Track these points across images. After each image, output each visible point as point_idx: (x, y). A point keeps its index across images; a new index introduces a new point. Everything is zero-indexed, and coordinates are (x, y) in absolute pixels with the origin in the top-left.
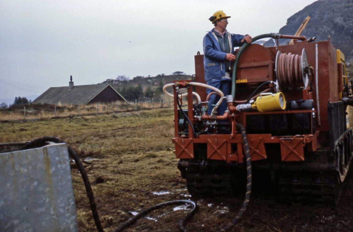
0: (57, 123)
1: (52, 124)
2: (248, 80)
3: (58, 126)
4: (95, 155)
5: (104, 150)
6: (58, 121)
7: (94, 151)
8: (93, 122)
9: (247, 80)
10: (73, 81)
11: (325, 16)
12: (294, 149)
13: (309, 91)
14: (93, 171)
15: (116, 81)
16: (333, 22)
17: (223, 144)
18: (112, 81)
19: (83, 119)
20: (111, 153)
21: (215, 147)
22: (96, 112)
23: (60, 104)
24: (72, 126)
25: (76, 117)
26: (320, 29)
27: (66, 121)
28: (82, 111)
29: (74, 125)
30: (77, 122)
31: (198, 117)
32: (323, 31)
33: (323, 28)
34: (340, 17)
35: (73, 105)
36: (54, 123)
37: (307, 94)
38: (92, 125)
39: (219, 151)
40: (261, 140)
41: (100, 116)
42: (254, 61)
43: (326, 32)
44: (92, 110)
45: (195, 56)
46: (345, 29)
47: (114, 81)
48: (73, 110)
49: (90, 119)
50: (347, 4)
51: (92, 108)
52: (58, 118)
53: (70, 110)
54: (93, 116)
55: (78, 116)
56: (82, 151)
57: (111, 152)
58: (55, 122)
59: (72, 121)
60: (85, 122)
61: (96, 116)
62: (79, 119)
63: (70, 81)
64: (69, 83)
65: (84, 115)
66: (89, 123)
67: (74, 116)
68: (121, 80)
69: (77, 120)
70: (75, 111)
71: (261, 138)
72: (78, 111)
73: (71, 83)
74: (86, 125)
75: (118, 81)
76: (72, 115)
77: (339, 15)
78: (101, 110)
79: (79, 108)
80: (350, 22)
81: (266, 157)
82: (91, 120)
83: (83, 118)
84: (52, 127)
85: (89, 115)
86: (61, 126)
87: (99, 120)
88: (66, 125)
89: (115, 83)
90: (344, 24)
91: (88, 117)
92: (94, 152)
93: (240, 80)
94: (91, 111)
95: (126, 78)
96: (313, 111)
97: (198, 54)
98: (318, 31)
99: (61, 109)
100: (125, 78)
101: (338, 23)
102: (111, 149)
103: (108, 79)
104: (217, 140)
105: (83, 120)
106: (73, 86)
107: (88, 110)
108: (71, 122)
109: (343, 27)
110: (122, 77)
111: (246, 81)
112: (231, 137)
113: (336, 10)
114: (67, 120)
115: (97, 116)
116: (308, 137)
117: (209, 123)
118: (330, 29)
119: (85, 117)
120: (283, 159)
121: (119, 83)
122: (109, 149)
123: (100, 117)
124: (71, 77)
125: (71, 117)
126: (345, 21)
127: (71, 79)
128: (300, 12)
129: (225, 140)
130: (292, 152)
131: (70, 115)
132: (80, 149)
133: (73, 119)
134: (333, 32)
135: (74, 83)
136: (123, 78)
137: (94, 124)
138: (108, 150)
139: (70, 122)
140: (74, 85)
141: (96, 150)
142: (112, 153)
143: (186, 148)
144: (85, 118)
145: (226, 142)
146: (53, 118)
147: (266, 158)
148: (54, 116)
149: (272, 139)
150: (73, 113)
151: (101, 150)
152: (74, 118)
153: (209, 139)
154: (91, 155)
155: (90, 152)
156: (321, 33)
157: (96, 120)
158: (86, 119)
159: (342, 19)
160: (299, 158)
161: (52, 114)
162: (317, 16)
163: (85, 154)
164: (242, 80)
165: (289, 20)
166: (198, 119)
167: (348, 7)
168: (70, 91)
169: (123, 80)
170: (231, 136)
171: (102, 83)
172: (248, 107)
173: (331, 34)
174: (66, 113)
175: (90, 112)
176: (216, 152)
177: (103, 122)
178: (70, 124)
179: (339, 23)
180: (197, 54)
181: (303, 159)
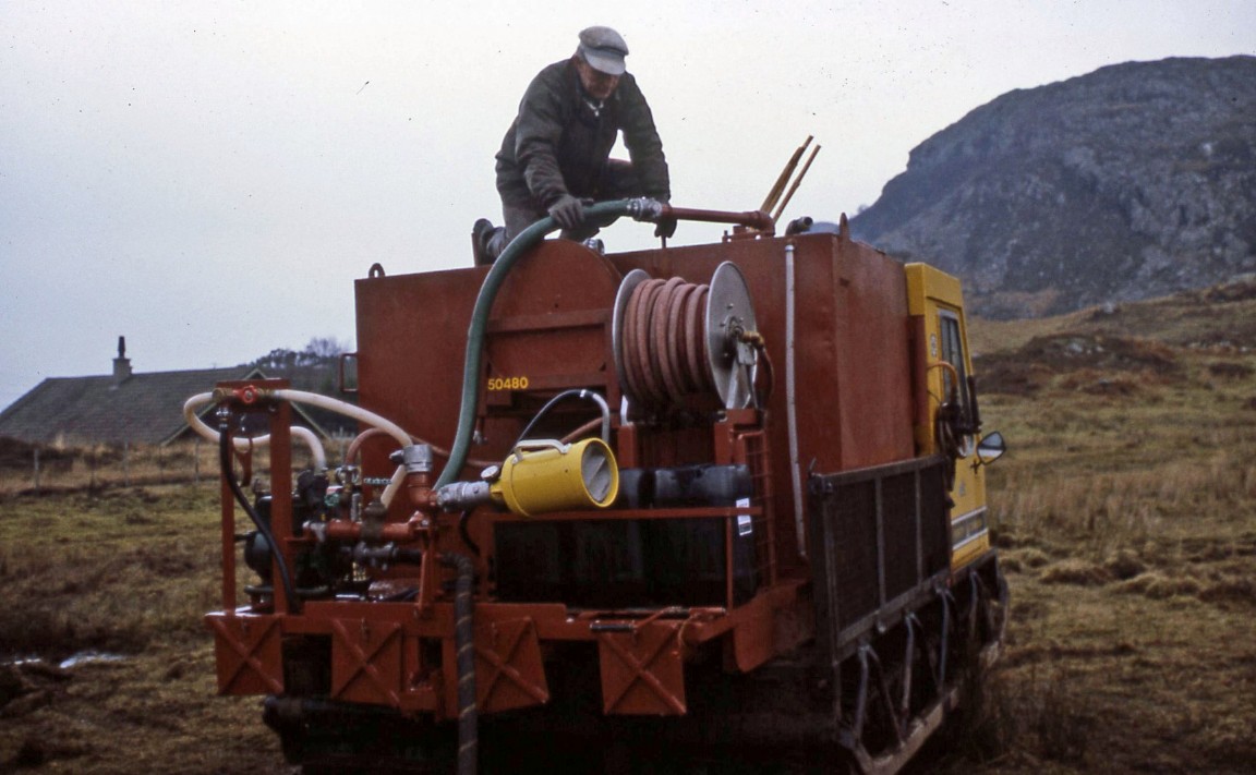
0: (39, 511)
1: (16, 516)
2: (530, 379)
3: (36, 523)
4: (114, 642)
5: (155, 622)
6: (42, 504)
7: (115, 624)
8: (175, 508)
9: (526, 380)
10: (127, 355)
11: (1036, 144)
12: (648, 665)
13: (739, 427)
14: (46, 710)
15: (303, 356)
16: (1059, 162)
17: (389, 641)
18: (293, 355)
19: (140, 496)
20: (175, 633)
21: (361, 651)
22: (190, 471)
23: (59, 444)
24: (91, 525)
25: (116, 491)
26: (1020, 186)
27: (75, 505)
28: (137, 467)
29: (98, 519)
30: (113, 509)
31: (314, 526)
32: (1029, 192)
33: (1029, 182)
34: (1085, 148)
35: (108, 444)
36: (25, 512)
37: (731, 440)
38: (167, 522)
39: (373, 669)
40: (528, 625)
41: (204, 487)
42: (557, 306)
43: (1039, 197)
44: (179, 463)
45: (359, 283)
46: (1101, 188)
47: (298, 357)
48: (106, 464)
49: (167, 495)
50: (1106, 106)
51: (178, 457)
52: (44, 493)
53: (93, 462)
54: (178, 488)
55: (123, 484)
56: (69, 623)
57: (177, 627)
58: (30, 506)
59: (96, 505)
60: (146, 508)
61: (190, 488)
62: (126, 496)
63: (116, 355)
64: (111, 364)
65: (145, 481)
66: (159, 511)
67: (106, 485)
68: (321, 352)
69: (115, 499)
70: (116, 469)
71: (527, 619)
72: (123, 469)
73: (122, 362)
74: (143, 521)
75: (313, 355)
76: (98, 484)
77: (1081, 140)
78: (210, 463)
79: (129, 456)
80: (1118, 163)
81: (543, 695)
82: (167, 500)
83: (140, 493)
84: (10, 528)
85: (164, 481)
86: (46, 525)
87: (198, 503)
88: (66, 519)
89: (301, 364)
90: (1097, 170)
91: (158, 490)
92: (116, 628)
93: (504, 381)
94: (173, 468)
95: (338, 346)
96: (743, 511)
97: (376, 274)
98: (1012, 194)
99: (62, 461)
100: (334, 346)
101: (1077, 166)
102: (182, 617)
103: (275, 349)
104: (366, 623)
105: (139, 500)
106: (127, 375)
107: (162, 462)
108: (94, 509)
109: (1095, 181)
110: (325, 343)
111: (524, 383)
112: (415, 613)
113: (1068, 123)
114: (77, 500)
115: (194, 488)
116: (701, 618)
117: (365, 551)
118: (1051, 186)
119: (147, 489)
120: (607, 707)
121: (316, 364)
122: (174, 616)
123: (205, 491)
124: (122, 340)
125: (95, 490)
126: (1100, 161)
127: (122, 348)
128: (951, 128)
129: (396, 625)
130: (639, 680)
131: (93, 482)
132: (63, 617)
133: (101, 497)
134: (1061, 198)
135: (131, 364)
136: (330, 347)
137: (173, 516)
138: (167, 622)
139: (90, 507)
140: (134, 371)
141: (120, 623)
142: (181, 633)
143: (254, 652)
144: (147, 494)
145: (401, 635)
146: (27, 493)
147: (544, 702)
148: (31, 485)
149: (569, 624)
150: (104, 474)
151: (141, 620)
152: (107, 493)
153: (337, 622)
154: (99, 641)
155: (99, 630)
156: (1021, 199)
157: (187, 502)
158: (151, 496)
159: (1091, 153)
160: (667, 703)
161: (27, 479)
162: (1008, 141)
163: (80, 636)
164: (508, 380)
165: (915, 153)
166: (313, 533)
167: (1111, 115)
168: (115, 391)
169: (328, 355)
170: (416, 608)
171: (252, 363)
172: (476, 492)
173: (1055, 204)
174: (80, 475)
175: (166, 472)
176: (361, 672)
177: (213, 508)
178: (82, 516)
179: (1082, 166)
180: (372, 273)
181: (683, 708)
